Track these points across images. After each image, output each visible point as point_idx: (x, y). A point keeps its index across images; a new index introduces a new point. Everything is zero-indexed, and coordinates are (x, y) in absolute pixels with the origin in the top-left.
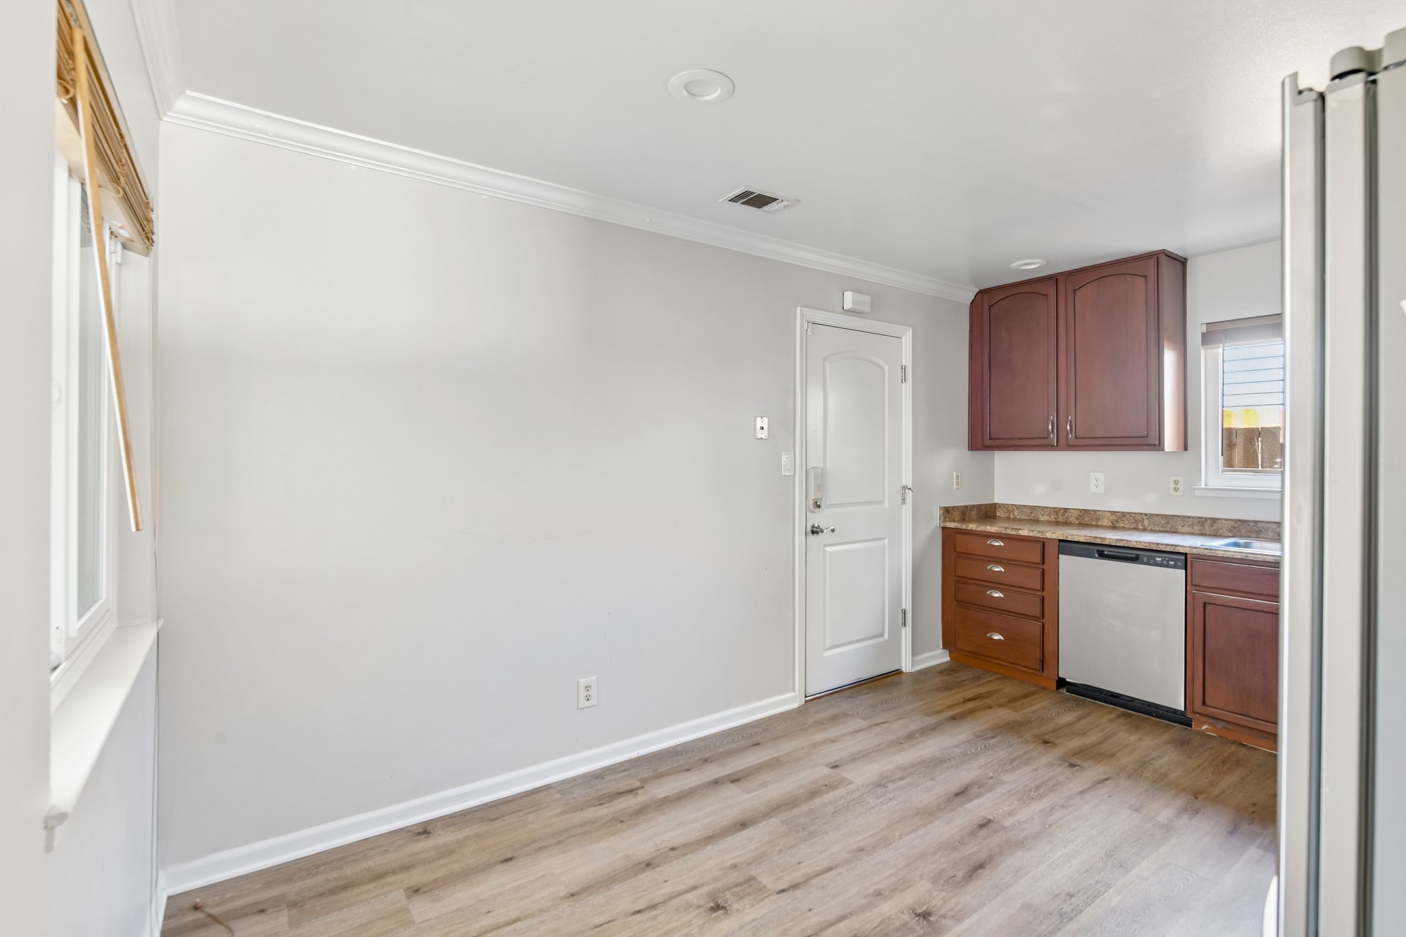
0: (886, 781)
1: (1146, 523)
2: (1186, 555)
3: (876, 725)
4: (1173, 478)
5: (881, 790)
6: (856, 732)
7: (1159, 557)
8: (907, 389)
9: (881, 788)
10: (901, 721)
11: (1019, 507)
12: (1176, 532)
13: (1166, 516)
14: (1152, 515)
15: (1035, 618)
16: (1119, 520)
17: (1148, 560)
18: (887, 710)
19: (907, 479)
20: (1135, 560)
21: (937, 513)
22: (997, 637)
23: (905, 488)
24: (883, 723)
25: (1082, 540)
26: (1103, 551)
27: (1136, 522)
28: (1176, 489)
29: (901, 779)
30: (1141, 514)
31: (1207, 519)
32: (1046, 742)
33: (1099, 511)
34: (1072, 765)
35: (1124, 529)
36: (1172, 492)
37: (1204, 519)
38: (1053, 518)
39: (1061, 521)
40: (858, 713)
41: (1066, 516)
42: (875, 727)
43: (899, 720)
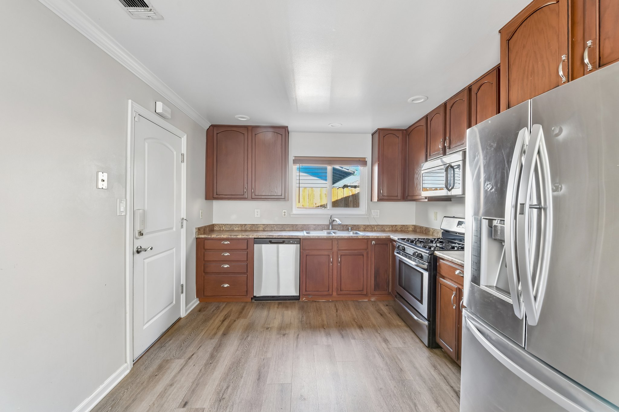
0: (221, 395)
1: (275, 228)
2: (300, 239)
3: (189, 358)
4: (283, 211)
5: (223, 403)
6: (181, 370)
7: (291, 241)
8: (184, 166)
9: (222, 401)
10: (201, 349)
11: (225, 225)
12: (285, 231)
13: (282, 225)
14: (277, 224)
15: (244, 273)
16: (266, 228)
17: (288, 242)
18: (189, 345)
19: (183, 215)
20: (283, 243)
21: (194, 231)
22: (226, 286)
23: (183, 219)
24: (193, 355)
25: (265, 237)
26: (271, 241)
27: (272, 228)
28: (285, 215)
29: (227, 388)
30: (273, 224)
32: (267, 328)
33: (258, 224)
34: (284, 335)
35: (267, 231)
36: (283, 216)
38: (240, 229)
39: (243, 229)
40: (173, 356)
41: (245, 227)
42: (190, 360)
43: (199, 349)
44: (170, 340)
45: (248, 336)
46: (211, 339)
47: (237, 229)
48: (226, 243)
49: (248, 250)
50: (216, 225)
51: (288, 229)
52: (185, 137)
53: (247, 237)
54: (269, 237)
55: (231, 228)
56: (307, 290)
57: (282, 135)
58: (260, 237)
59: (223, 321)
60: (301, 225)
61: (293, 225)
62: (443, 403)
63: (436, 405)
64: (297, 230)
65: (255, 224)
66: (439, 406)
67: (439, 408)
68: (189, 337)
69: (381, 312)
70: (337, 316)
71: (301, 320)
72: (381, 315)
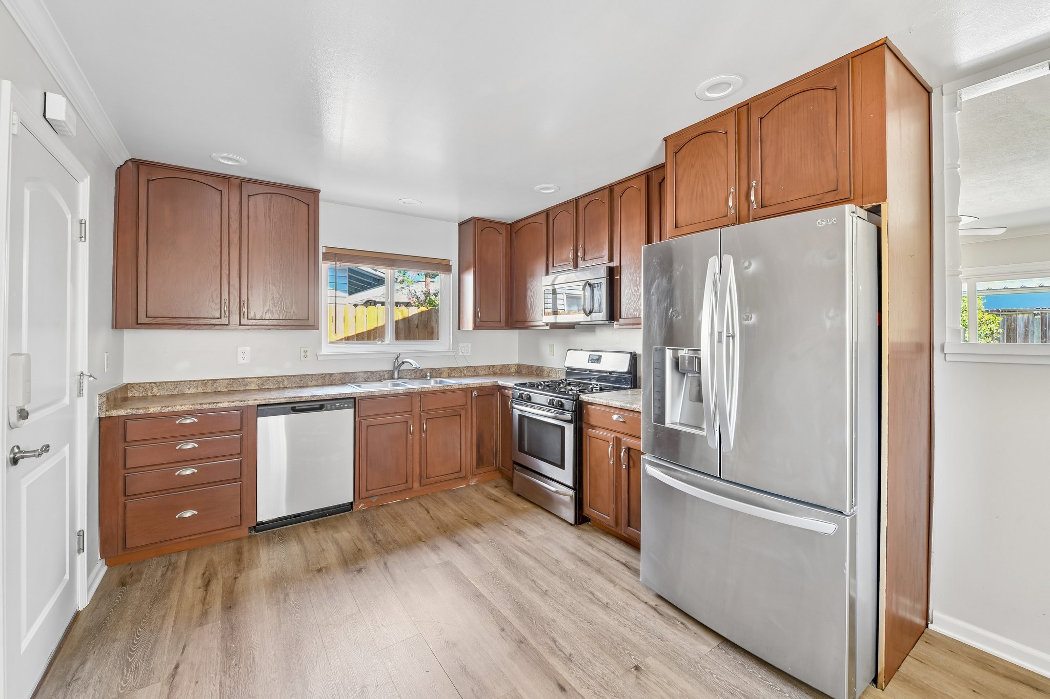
1: (286, 382)
2: (354, 398)
4: (303, 349)
7: (338, 403)
11: (159, 384)
12: (307, 386)
13: (300, 376)
14: (290, 376)
15: (235, 480)
16: (265, 383)
17: (331, 406)
19: (82, 365)
20: (321, 408)
22: (188, 514)
23: (82, 374)
24: (177, 667)
26: (295, 407)
27: (278, 383)
28: (305, 357)
30: (282, 376)
31: (326, 375)
33: (247, 378)
34: (359, 571)
35: (269, 390)
36: (303, 359)
37: (324, 375)
38: (200, 390)
39: (209, 391)
40: (123, 688)
41: (215, 386)
42: (177, 678)
43: (185, 651)
44: (83, 663)
45: (287, 595)
46: (201, 625)
47: (192, 391)
48: (188, 421)
49: (243, 432)
50: (132, 385)
51: (314, 383)
52: (87, 180)
53: (241, 404)
54: (292, 400)
55: (176, 390)
56: (369, 488)
57: (308, 205)
58: (272, 402)
59: (207, 585)
60: (340, 373)
61: (323, 376)
62: (617, 580)
63: (612, 584)
64: (332, 384)
65: (239, 379)
66: (616, 585)
67: (617, 586)
68: (136, 640)
69: (493, 497)
70: (433, 519)
71: (375, 540)
72: (496, 501)
